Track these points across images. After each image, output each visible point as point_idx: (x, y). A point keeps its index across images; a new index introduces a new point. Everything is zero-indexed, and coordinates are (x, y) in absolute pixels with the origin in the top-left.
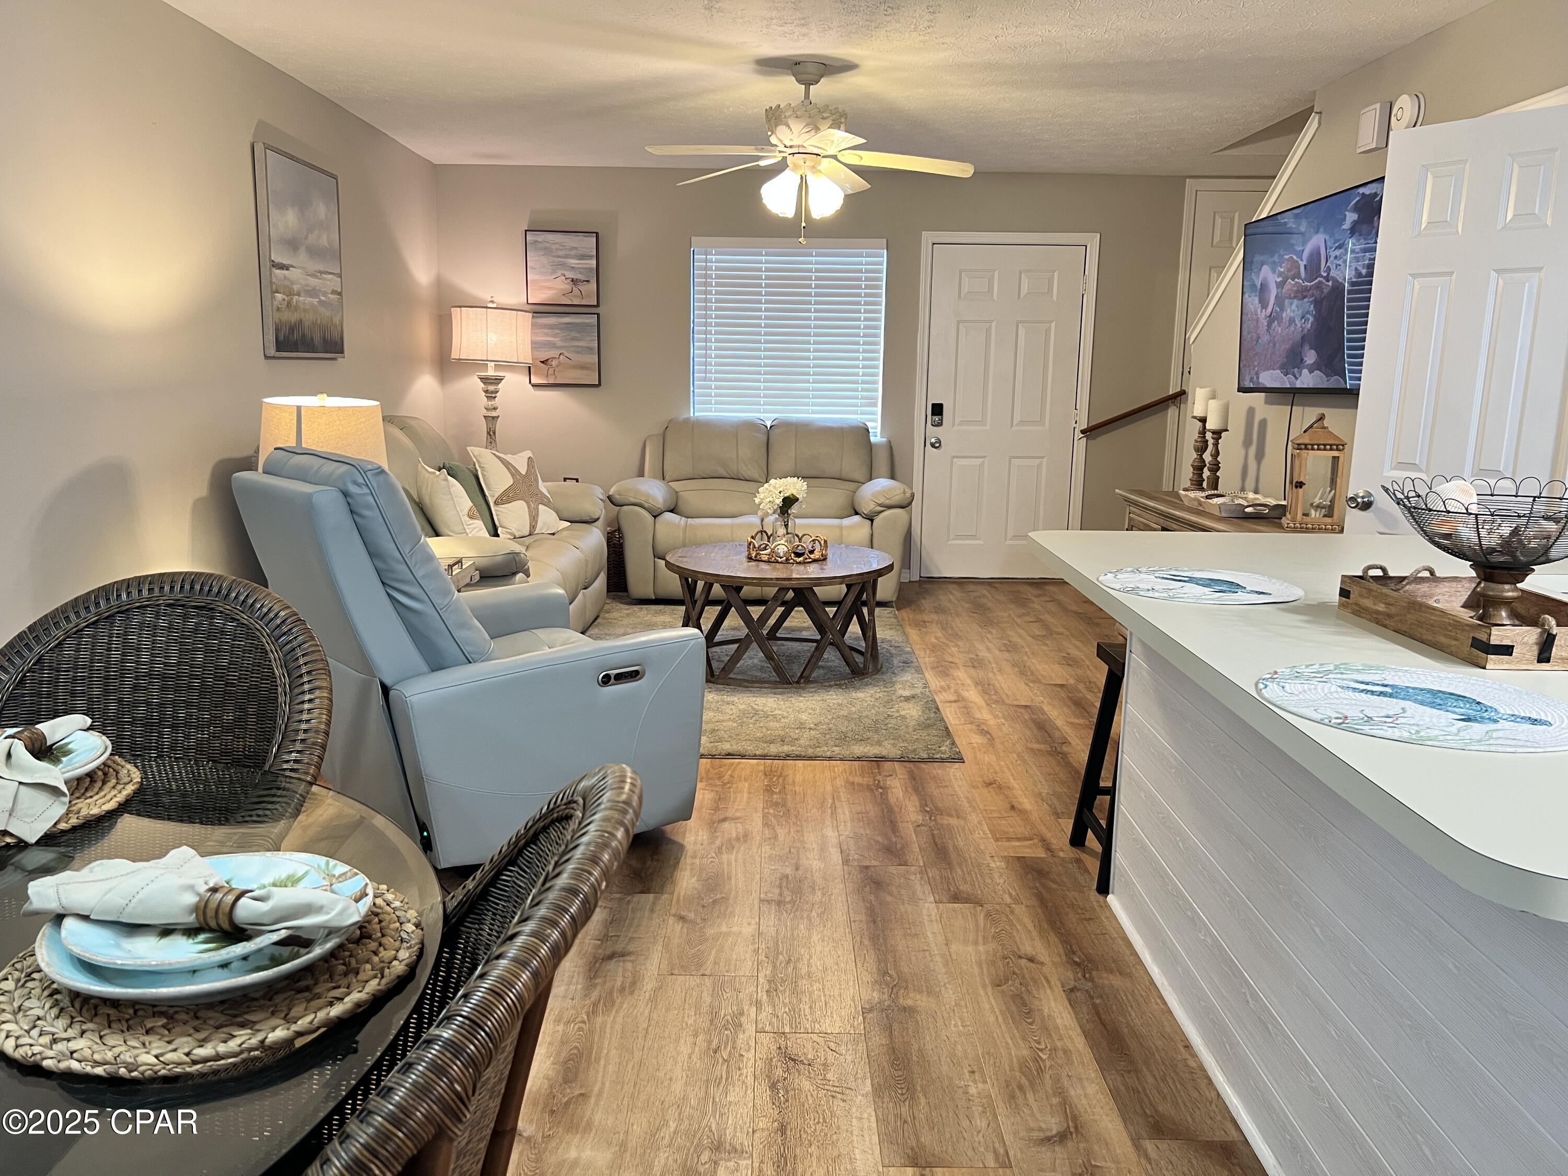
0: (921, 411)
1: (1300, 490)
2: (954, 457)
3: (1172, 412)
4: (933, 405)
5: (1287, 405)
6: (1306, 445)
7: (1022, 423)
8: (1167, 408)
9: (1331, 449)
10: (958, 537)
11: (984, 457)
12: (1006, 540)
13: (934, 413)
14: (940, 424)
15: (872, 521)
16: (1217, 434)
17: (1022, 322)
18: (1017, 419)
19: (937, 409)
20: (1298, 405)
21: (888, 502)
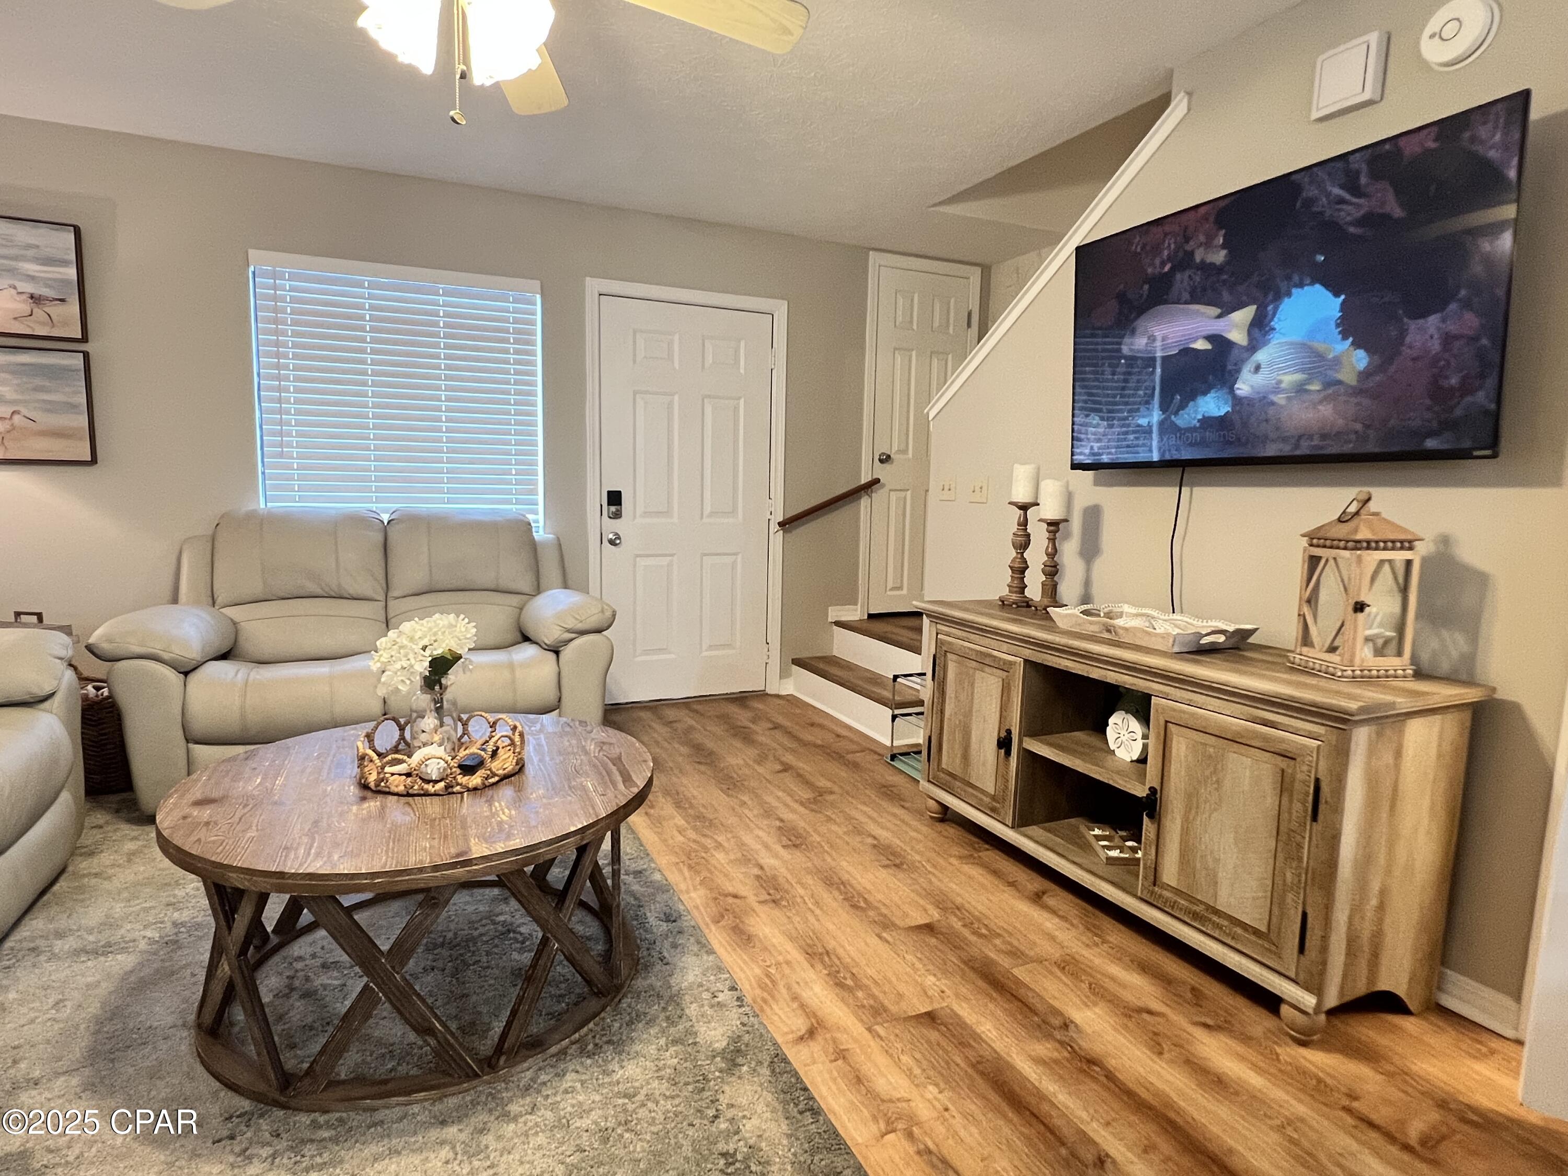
0: (595, 499)
1: (1360, 616)
2: (637, 556)
3: (864, 501)
4: (609, 493)
5: (1175, 486)
6: (1368, 542)
7: (712, 514)
8: (860, 498)
9: (1402, 548)
10: (646, 652)
11: (672, 555)
12: (701, 653)
13: (610, 503)
14: (617, 515)
15: (557, 653)
16: (1054, 526)
17: (709, 396)
18: (708, 509)
19: (615, 498)
20: (1187, 485)
21: (580, 626)
